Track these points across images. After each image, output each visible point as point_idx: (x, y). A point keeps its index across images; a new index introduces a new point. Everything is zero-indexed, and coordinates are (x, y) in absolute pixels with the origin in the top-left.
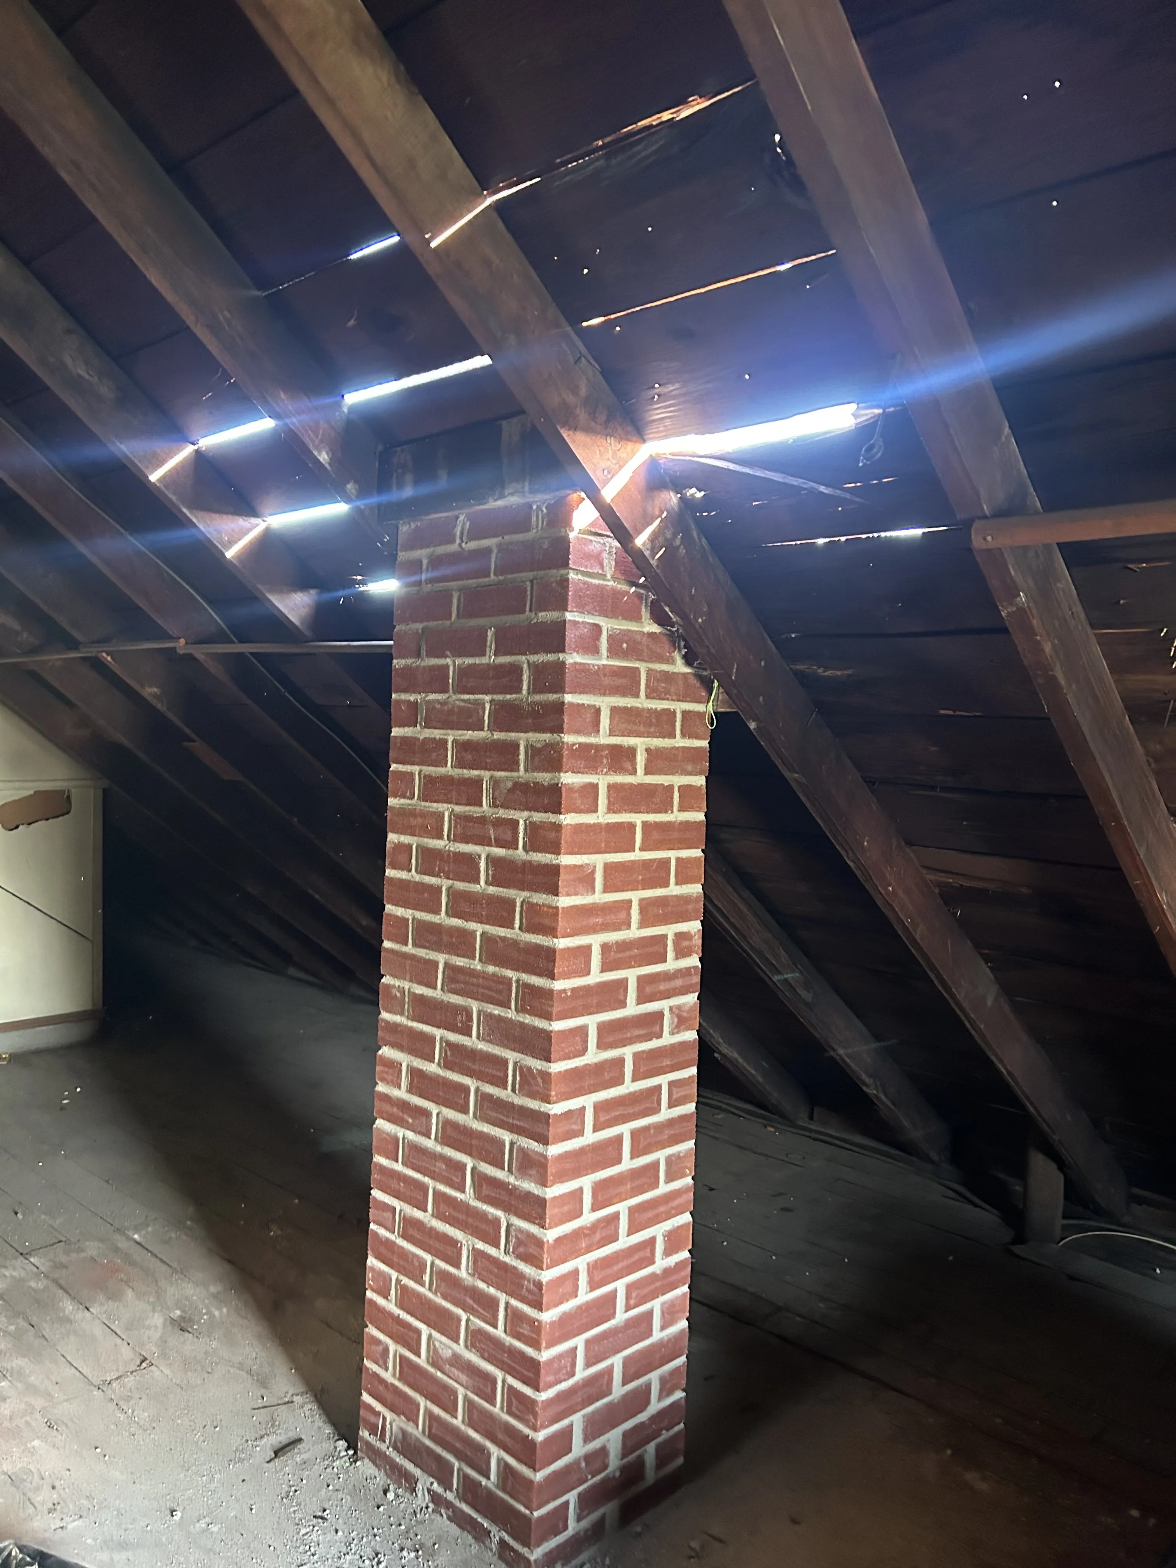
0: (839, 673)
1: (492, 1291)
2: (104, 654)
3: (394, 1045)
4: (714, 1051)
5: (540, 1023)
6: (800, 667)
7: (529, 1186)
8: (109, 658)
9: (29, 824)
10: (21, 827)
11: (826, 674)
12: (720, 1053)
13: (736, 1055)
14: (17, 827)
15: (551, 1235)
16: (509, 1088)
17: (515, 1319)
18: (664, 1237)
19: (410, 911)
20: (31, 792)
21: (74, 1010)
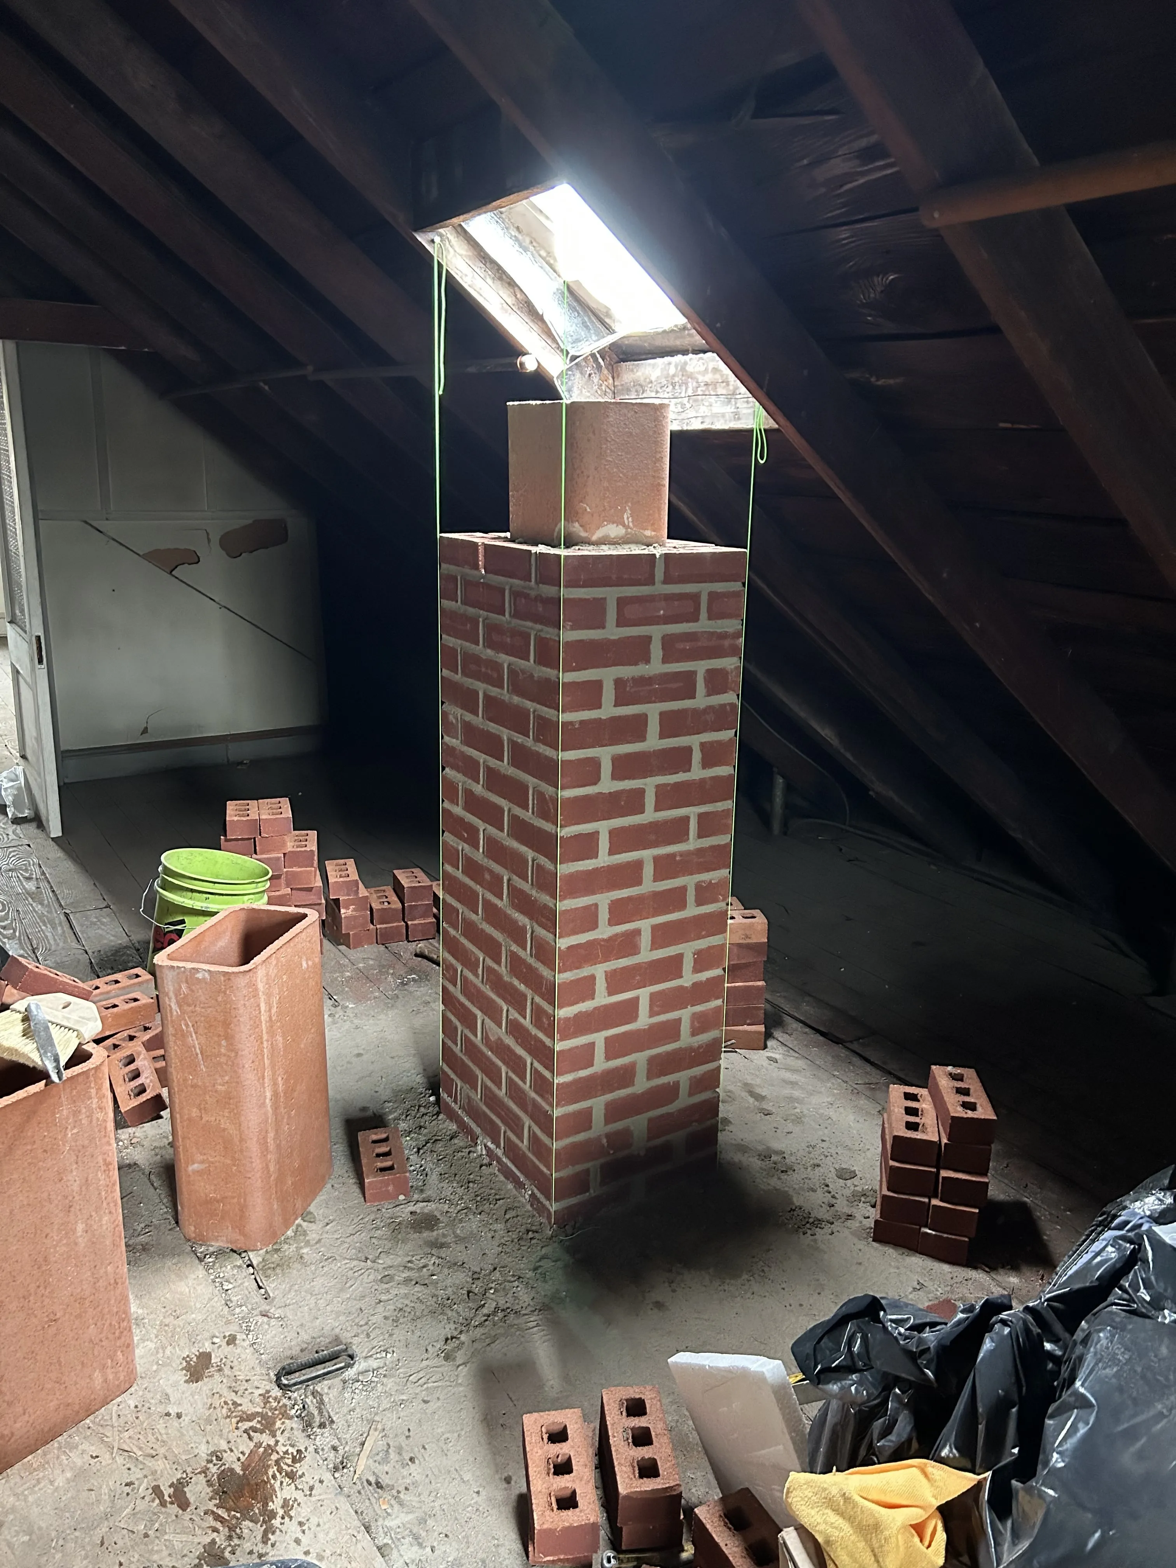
0: (891, 382)
1: (522, 987)
2: (262, 384)
3: (454, 767)
4: (869, 790)
5: (548, 752)
6: (855, 375)
7: (545, 898)
8: (266, 388)
9: (251, 552)
10: (243, 555)
11: (879, 383)
12: (873, 790)
13: (891, 794)
14: (240, 555)
15: (563, 943)
16: (530, 811)
17: (538, 1013)
18: (694, 954)
19: (459, 642)
20: (250, 521)
21: (310, 723)
